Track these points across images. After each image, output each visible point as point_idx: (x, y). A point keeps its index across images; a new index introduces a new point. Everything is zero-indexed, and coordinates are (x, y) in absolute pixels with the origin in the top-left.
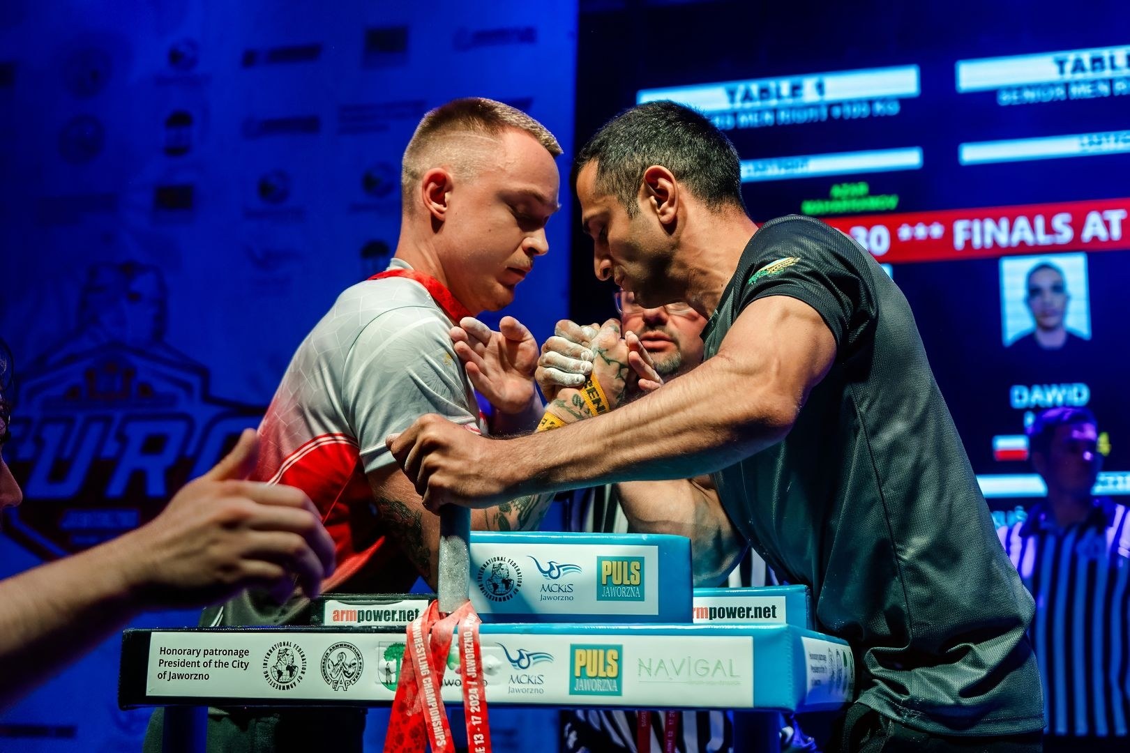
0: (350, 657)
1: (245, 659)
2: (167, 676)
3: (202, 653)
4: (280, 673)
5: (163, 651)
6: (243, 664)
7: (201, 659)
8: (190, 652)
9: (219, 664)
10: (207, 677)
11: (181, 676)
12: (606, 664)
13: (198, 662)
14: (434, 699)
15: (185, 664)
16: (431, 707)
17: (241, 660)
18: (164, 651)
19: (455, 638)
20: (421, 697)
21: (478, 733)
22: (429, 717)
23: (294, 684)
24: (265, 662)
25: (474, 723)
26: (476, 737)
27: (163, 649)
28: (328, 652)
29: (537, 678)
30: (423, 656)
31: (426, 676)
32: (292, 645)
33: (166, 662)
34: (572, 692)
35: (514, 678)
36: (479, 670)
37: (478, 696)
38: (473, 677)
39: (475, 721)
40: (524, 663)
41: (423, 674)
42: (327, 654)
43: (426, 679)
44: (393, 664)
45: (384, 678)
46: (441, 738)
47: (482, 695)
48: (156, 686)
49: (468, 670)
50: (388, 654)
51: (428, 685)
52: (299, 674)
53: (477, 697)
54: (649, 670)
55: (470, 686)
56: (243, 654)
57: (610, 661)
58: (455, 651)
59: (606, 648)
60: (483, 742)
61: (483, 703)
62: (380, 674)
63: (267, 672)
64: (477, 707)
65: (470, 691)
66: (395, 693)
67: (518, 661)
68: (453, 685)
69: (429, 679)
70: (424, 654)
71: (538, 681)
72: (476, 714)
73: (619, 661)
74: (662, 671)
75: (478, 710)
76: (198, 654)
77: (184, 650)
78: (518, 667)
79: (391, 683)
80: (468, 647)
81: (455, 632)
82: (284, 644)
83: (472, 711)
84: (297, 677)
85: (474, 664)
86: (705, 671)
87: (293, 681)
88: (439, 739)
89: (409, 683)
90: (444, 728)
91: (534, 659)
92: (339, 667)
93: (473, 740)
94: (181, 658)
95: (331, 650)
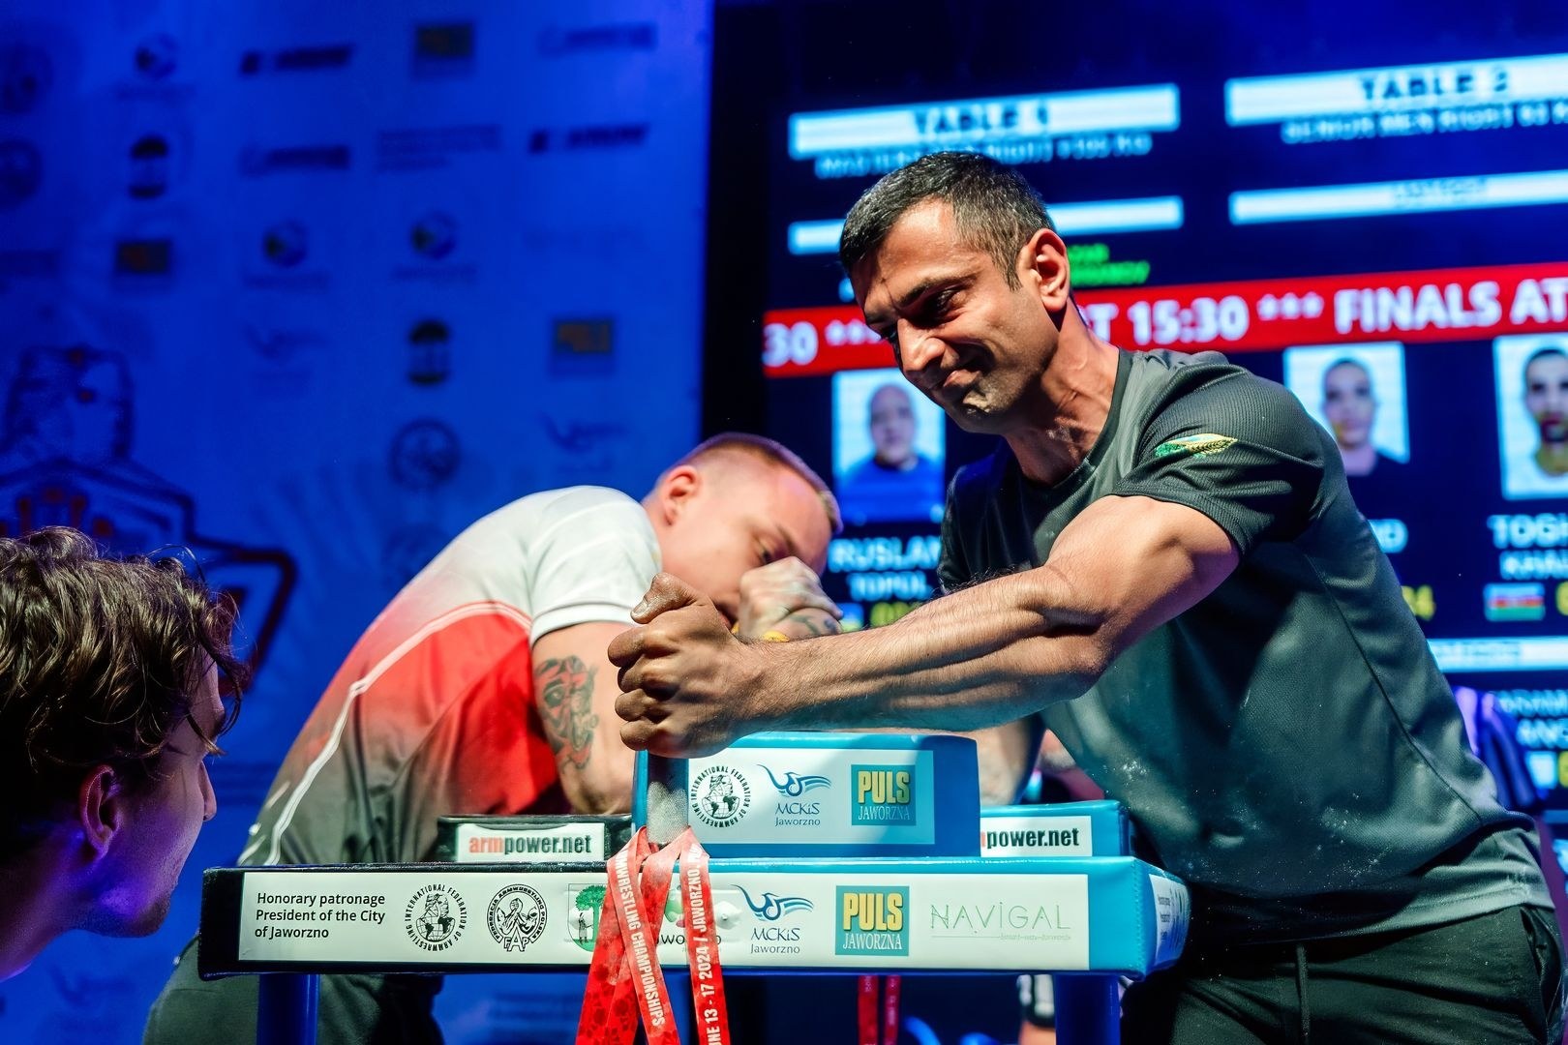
0: (528, 905)
1: (379, 909)
2: (268, 933)
3: (318, 900)
4: (429, 928)
5: (262, 898)
6: (377, 917)
7: (317, 908)
8: (300, 900)
9: (342, 916)
10: (325, 934)
11: (288, 933)
12: (886, 913)
13: (313, 913)
14: (648, 962)
15: (294, 916)
16: (643, 972)
17: (373, 910)
18: (264, 898)
19: (676, 878)
20: (629, 959)
21: (710, 1008)
22: (642, 986)
23: (450, 942)
24: (408, 913)
25: (704, 994)
26: (707, 1012)
27: (262, 896)
28: (498, 898)
29: (790, 932)
30: (632, 903)
31: (636, 931)
32: (446, 889)
33: (266, 914)
34: (839, 951)
35: (759, 933)
36: (710, 922)
37: (708, 956)
38: (702, 931)
39: (706, 991)
40: (772, 911)
41: (631, 928)
42: (496, 901)
43: (637, 934)
44: (589, 914)
45: (576, 934)
46: (658, 1016)
47: (715, 956)
48: (253, 947)
49: (694, 922)
50: (581, 901)
51: (638, 943)
52: (457, 929)
53: (708, 959)
54: (946, 920)
55: (698, 944)
56: (377, 901)
57: (891, 907)
58: (675, 896)
59: (886, 891)
60: (716, 1019)
61: (715, 967)
62: (572, 929)
63: (410, 927)
64: (707, 972)
65: (698, 950)
66: (592, 954)
67: (763, 910)
68: (675, 943)
69: (640, 934)
70: (633, 900)
71: (792, 936)
72: (707, 981)
73: (904, 907)
74: (963, 922)
75: (710, 976)
76: (313, 902)
77: (293, 897)
78: (764, 917)
79: (586, 941)
80: (694, 891)
81: (676, 870)
82: (435, 887)
83: (702, 978)
84: (454, 933)
85: (703, 914)
86: (1023, 921)
87: (448, 939)
88: (655, 1017)
89: (611, 940)
90: (662, 1002)
91: (786, 906)
92: (513, 919)
93: (703, 1017)
94: (289, 907)
95: (500, 896)
